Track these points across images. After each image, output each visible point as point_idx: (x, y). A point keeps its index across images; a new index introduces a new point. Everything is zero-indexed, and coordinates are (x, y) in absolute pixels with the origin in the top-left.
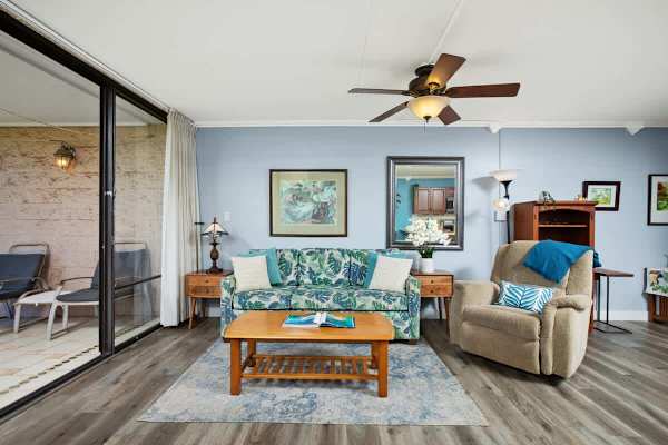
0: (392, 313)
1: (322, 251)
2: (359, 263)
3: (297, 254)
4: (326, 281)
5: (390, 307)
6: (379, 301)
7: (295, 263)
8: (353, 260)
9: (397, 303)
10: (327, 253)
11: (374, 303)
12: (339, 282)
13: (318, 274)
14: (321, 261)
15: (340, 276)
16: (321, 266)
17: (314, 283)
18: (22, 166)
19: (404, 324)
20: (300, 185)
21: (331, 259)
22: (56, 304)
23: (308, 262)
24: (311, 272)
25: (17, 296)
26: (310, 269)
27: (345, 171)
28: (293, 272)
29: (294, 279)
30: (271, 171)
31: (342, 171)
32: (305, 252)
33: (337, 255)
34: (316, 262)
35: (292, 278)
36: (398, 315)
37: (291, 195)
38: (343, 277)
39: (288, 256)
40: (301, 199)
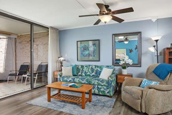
0: (103, 86)
1: (90, 66)
2: (99, 70)
3: (82, 66)
4: (89, 75)
5: (103, 84)
6: (99, 82)
7: (81, 69)
8: (98, 69)
9: (105, 83)
10: (91, 66)
11: (97, 82)
12: (93, 76)
13: (87, 73)
14: (89, 69)
15: (93, 74)
16: (88, 70)
17: (86, 75)
18: (25, 44)
19: (107, 90)
20: (85, 45)
21: (92, 68)
22: (27, 77)
23: (85, 69)
24: (85, 72)
25: (22, 75)
26: (85, 71)
27: (99, 40)
28: (81, 72)
29: (81, 74)
30: (77, 42)
31: (98, 40)
32: (85, 66)
33: (94, 67)
34: (87, 69)
35: (80, 74)
36: (105, 87)
37: (83, 48)
38: (94, 74)
39: (80, 67)
40: (86, 50)
